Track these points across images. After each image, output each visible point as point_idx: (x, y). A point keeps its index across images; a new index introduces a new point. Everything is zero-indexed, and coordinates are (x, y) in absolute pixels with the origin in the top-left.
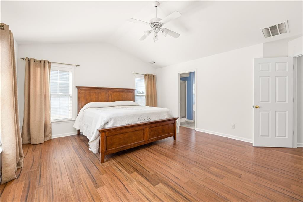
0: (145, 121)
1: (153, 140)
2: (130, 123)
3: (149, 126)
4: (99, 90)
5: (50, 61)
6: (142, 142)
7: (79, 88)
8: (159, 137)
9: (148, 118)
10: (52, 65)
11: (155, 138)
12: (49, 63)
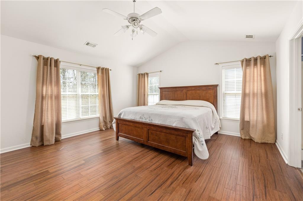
0: (147, 121)
1: (152, 145)
2: (133, 119)
3: (148, 127)
4: (174, 89)
5: (148, 72)
6: (141, 140)
7: (161, 88)
8: (160, 146)
9: (150, 119)
10: (149, 75)
11: (156, 144)
12: (147, 74)
